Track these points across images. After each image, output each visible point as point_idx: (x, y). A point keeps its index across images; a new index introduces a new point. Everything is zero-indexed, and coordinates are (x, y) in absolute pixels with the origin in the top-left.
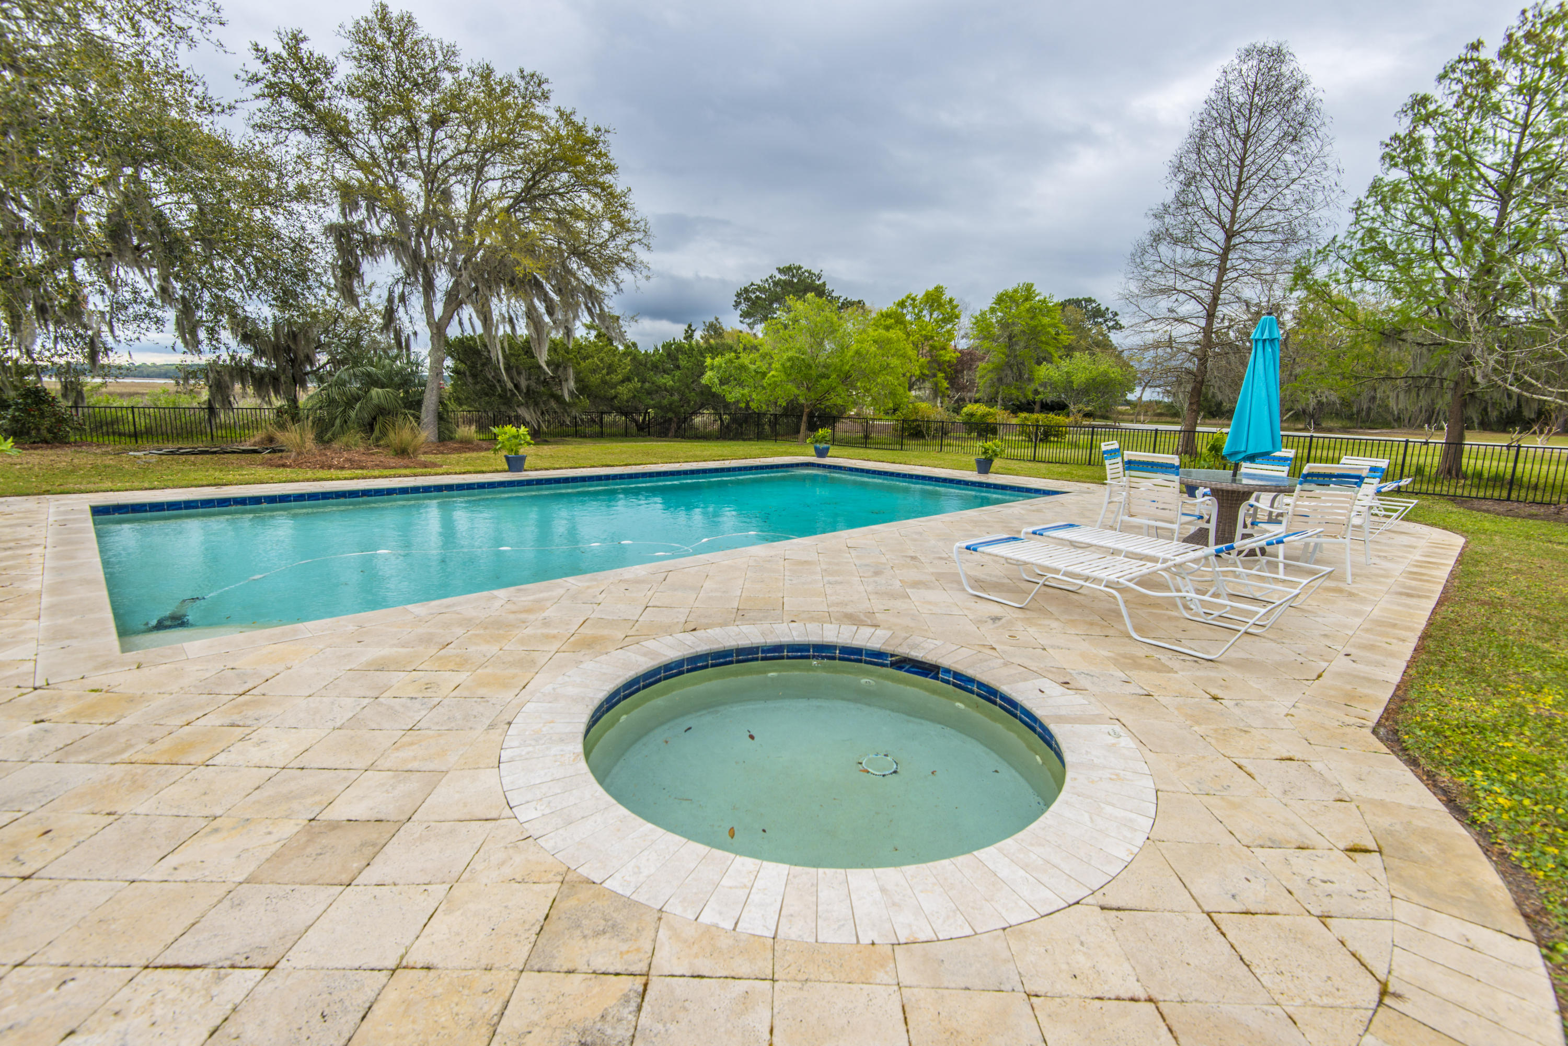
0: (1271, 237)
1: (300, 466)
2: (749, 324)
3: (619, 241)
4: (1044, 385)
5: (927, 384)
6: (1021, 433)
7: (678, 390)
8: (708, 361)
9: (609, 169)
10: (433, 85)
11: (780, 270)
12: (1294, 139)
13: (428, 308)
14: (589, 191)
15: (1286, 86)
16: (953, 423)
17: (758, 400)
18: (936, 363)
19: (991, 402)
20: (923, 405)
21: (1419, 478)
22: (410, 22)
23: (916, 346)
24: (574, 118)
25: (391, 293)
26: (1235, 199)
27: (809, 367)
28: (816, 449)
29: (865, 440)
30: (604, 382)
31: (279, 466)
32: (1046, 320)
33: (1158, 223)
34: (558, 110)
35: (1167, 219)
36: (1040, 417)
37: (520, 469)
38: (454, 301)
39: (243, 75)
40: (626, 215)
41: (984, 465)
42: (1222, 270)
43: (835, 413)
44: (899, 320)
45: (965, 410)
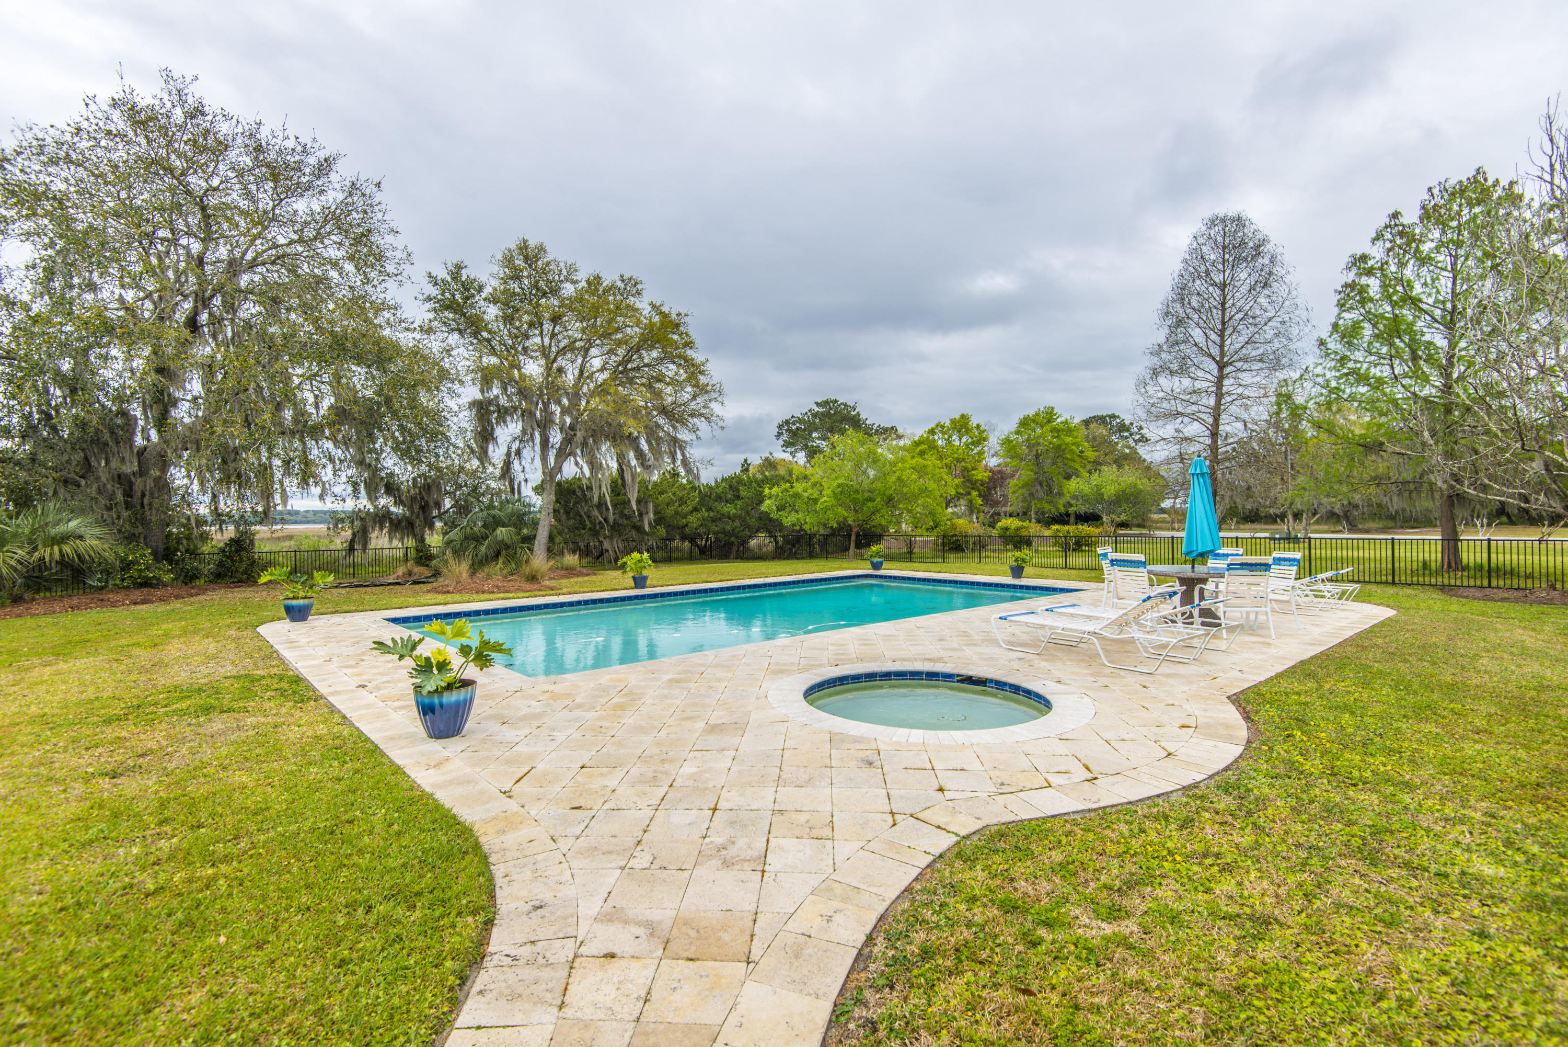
0: (1260, 365)
1: (460, 592)
2: (791, 453)
3: (699, 400)
4: (1075, 497)
5: (962, 502)
6: (1055, 545)
7: (740, 517)
8: (767, 491)
9: (689, 344)
10: (555, 291)
11: (817, 404)
12: (1266, 284)
13: (544, 459)
14: (674, 363)
15: (1251, 244)
16: (990, 537)
17: (809, 522)
18: (970, 483)
19: (1024, 515)
20: (961, 522)
21: (1427, 572)
22: (541, 249)
23: (948, 466)
24: (663, 309)
25: (509, 448)
26: (1222, 335)
27: (857, 491)
28: (872, 563)
29: (909, 556)
30: (677, 513)
31: (444, 593)
32: (1069, 440)
33: (1155, 360)
34: (651, 304)
35: (1164, 355)
36: (1071, 529)
37: (643, 587)
38: (562, 455)
39: (421, 297)
40: (703, 379)
41: (1017, 571)
42: (1219, 395)
43: (879, 531)
44: (932, 446)
45: (1000, 524)
